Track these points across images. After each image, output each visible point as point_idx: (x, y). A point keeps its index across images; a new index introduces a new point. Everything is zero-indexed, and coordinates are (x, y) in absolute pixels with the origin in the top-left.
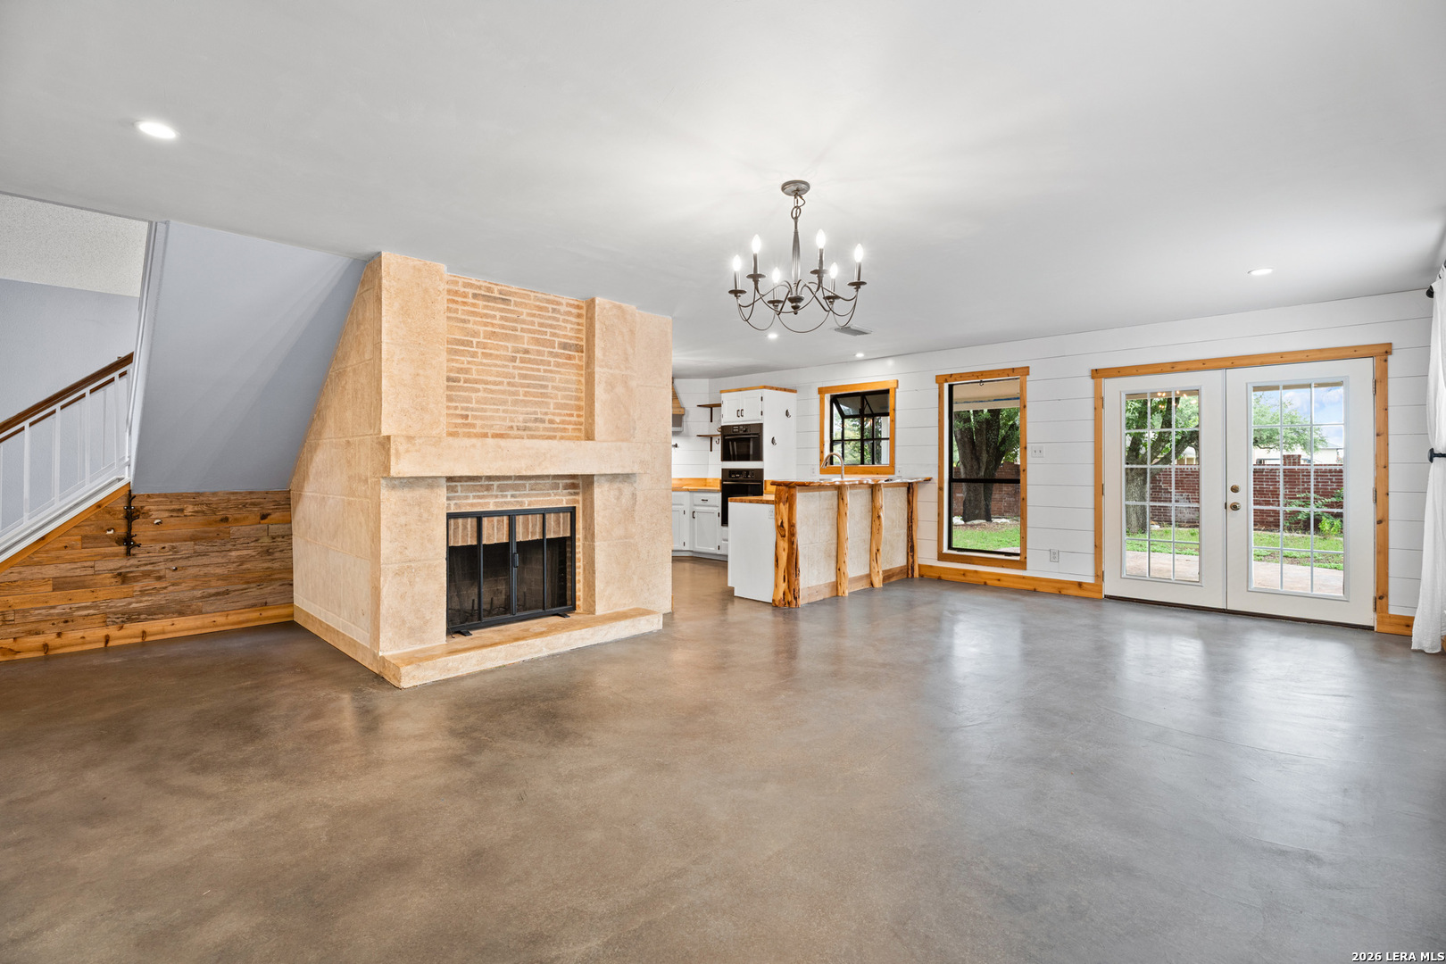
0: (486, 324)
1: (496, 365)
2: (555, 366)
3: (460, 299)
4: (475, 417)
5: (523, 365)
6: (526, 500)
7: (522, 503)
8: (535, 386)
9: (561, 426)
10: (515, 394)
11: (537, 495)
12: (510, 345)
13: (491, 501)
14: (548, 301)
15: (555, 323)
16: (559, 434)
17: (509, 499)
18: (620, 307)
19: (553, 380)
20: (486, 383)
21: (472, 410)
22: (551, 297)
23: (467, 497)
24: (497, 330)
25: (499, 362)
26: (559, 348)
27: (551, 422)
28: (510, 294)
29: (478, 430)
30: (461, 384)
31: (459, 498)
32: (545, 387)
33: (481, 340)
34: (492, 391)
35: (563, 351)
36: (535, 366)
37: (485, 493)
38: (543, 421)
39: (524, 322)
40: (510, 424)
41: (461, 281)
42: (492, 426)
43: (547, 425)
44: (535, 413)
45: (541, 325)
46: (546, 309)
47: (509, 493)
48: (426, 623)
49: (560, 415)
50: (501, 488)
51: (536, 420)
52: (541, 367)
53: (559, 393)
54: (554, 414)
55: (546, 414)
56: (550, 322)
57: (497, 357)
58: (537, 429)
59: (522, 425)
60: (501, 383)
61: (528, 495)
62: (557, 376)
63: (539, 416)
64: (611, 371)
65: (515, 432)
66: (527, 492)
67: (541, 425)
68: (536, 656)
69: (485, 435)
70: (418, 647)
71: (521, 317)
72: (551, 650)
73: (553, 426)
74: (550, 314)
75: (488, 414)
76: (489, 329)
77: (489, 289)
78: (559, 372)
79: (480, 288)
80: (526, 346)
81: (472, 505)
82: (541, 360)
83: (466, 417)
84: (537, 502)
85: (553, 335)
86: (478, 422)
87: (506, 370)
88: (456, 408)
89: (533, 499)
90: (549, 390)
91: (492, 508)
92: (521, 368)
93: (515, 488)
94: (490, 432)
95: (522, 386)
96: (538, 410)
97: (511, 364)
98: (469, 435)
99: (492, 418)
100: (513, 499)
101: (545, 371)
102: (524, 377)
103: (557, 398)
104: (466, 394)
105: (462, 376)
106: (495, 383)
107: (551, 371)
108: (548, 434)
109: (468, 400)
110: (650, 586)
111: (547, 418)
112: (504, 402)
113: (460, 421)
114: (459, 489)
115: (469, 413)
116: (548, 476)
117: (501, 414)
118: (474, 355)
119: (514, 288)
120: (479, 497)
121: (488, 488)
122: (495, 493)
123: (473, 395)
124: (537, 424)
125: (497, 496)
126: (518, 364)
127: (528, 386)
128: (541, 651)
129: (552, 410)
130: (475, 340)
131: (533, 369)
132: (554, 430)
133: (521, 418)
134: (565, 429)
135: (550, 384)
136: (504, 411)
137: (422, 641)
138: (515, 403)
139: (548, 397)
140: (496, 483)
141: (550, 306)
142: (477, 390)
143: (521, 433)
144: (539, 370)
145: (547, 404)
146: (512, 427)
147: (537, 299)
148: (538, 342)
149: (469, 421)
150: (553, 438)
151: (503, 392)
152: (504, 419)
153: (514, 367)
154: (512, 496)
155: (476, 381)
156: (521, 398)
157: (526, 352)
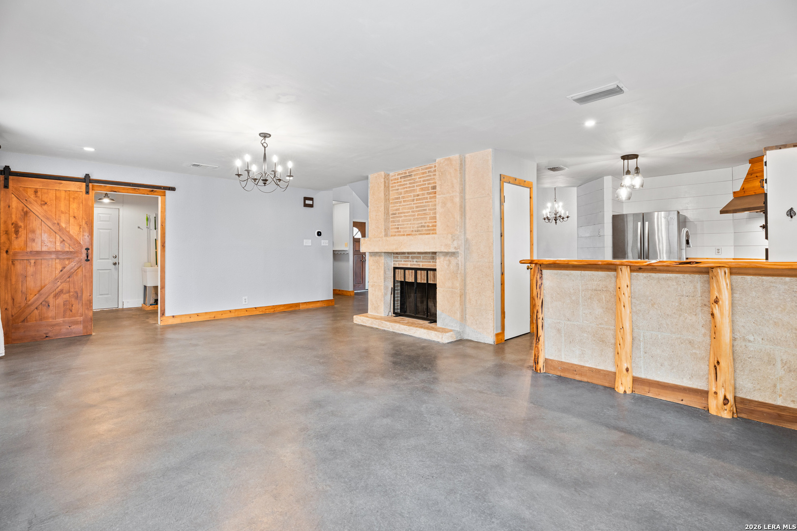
0: (404, 188)
1: (407, 205)
2: (430, 199)
3: (396, 181)
4: (401, 228)
5: (418, 202)
6: (421, 264)
7: (419, 265)
8: (421, 211)
9: (432, 228)
10: (414, 215)
11: (425, 262)
12: (412, 194)
13: (409, 263)
14: (427, 169)
15: (429, 178)
16: (431, 232)
17: (415, 263)
18: (449, 159)
19: (429, 206)
20: (404, 213)
21: (400, 225)
22: (428, 166)
23: (401, 261)
24: (408, 189)
25: (408, 203)
26: (431, 189)
27: (428, 226)
28: (412, 172)
29: (402, 233)
30: (397, 215)
31: (399, 261)
32: (425, 210)
33: (403, 195)
34: (406, 216)
35: (433, 191)
36: (421, 201)
37: (407, 260)
38: (424, 227)
39: (417, 182)
40: (412, 229)
41: (396, 174)
42: (406, 231)
43: (426, 228)
44: (421, 223)
45: (424, 181)
46: (425, 173)
47: (415, 260)
48: (379, 306)
49: (431, 222)
50: (412, 258)
51: (422, 226)
52: (424, 201)
53: (432, 212)
54: (429, 222)
55: (426, 223)
56: (427, 178)
57: (408, 201)
58: (422, 230)
59: (416, 229)
60: (409, 212)
61: (422, 262)
62: (430, 204)
63: (423, 224)
64: (444, 196)
65: (414, 233)
66: (421, 260)
67: (424, 229)
68: (386, 329)
69: (404, 235)
70: (376, 314)
71: (416, 180)
72: (393, 329)
73: (429, 228)
74: (428, 174)
75: (405, 226)
76: (405, 190)
77: (405, 173)
78: (431, 201)
79: (402, 174)
80: (418, 193)
81: (403, 264)
82: (424, 198)
83: (398, 228)
84: (425, 265)
85: (429, 184)
86: (402, 230)
87: (411, 206)
88: (395, 225)
89: (424, 263)
90: (428, 211)
91: (409, 266)
92: (416, 204)
93: (417, 258)
94: (406, 234)
95: (417, 211)
96: (423, 221)
97: (412, 203)
98: (399, 235)
99: (406, 228)
100: (417, 263)
101: (426, 202)
102: (417, 207)
103: (430, 215)
104: (397, 219)
105: (397, 212)
106: (408, 212)
107: (428, 202)
108: (427, 232)
109: (399, 221)
110: (478, 322)
111: (426, 224)
112: (410, 220)
113: (396, 230)
114: (399, 257)
115: (399, 227)
116: (429, 253)
117: (409, 225)
118: (400, 202)
119: (414, 168)
120: (405, 261)
121: (408, 257)
122: (410, 260)
123: (401, 219)
124: (422, 228)
125: (411, 261)
126: (415, 202)
127: (419, 211)
128: (389, 328)
129: (428, 221)
130: (401, 196)
131: (420, 203)
132: (429, 230)
133: (416, 226)
134: (434, 229)
135: (427, 208)
136: (410, 224)
137: (378, 313)
138: (414, 219)
139: (426, 215)
140: (410, 256)
141: (427, 171)
142: (401, 217)
143: (416, 233)
144: (423, 203)
145: (426, 218)
146: (413, 231)
147: (422, 169)
148: (422, 189)
149: (399, 230)
150: (429, 234)
151: (410, 216)
152: (410, 228)
153: (414, 204)
154: (416, 261)
155: (401, 213)
156: (416, 217)
157: (418, 195)
